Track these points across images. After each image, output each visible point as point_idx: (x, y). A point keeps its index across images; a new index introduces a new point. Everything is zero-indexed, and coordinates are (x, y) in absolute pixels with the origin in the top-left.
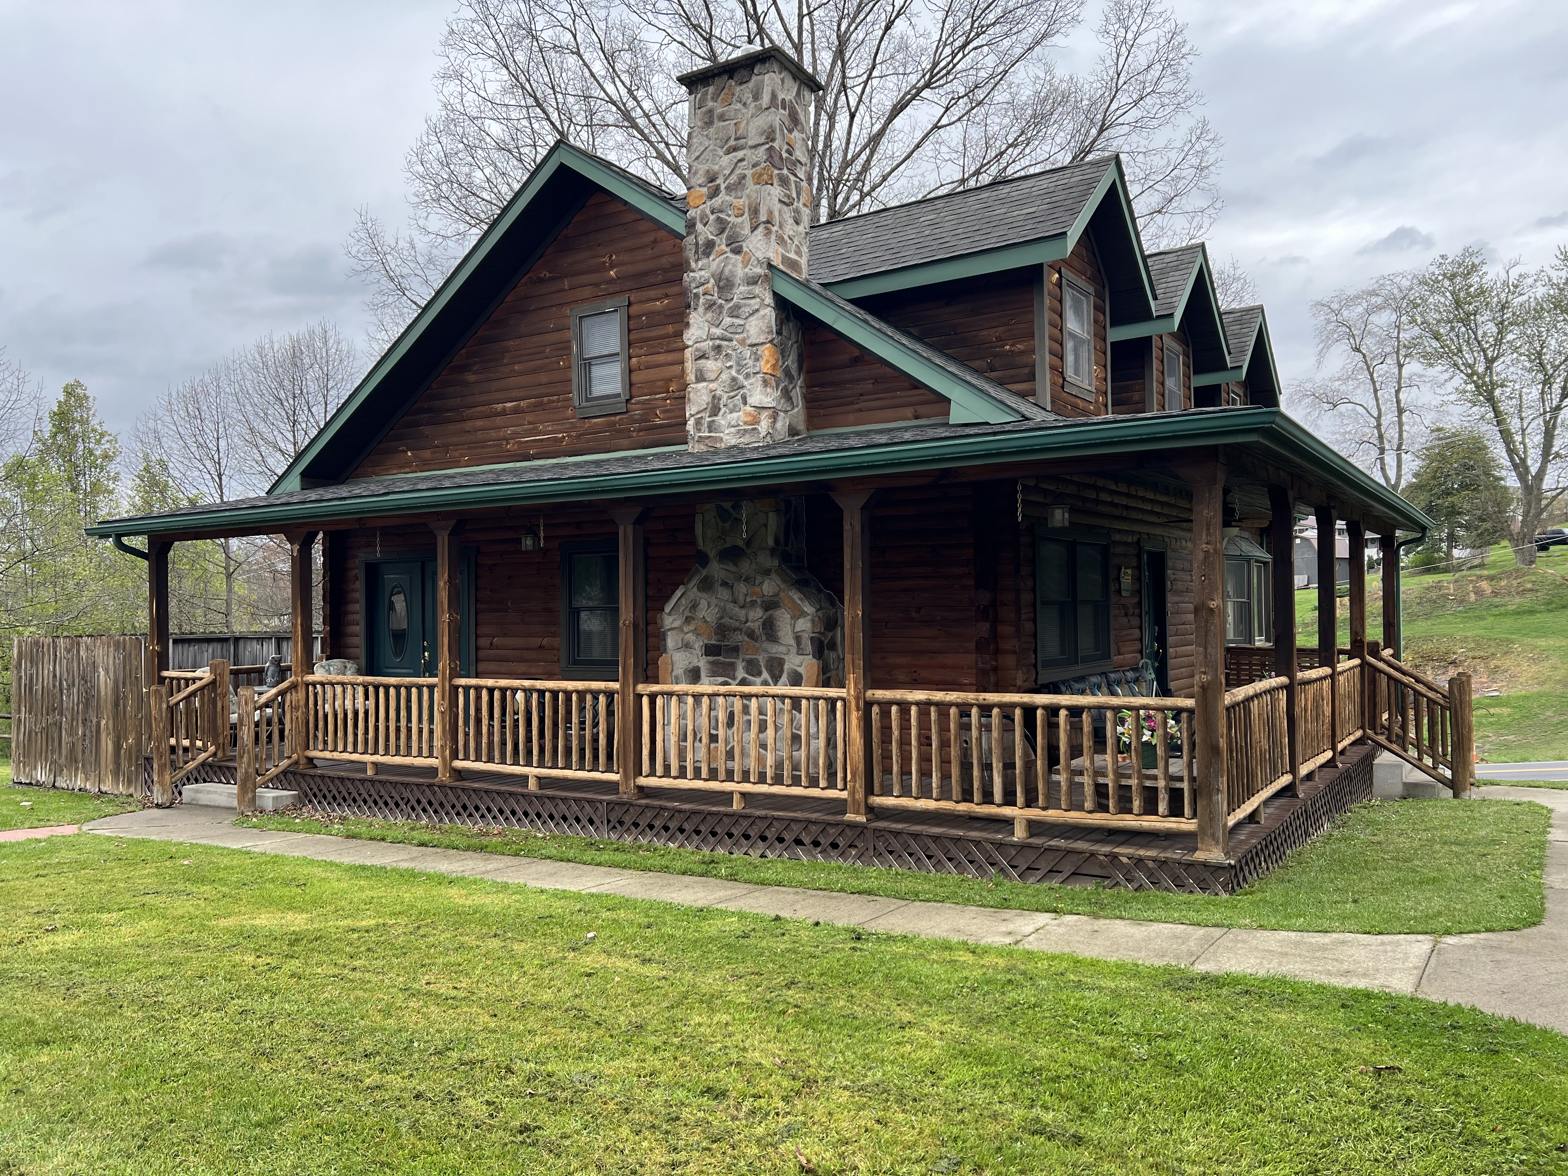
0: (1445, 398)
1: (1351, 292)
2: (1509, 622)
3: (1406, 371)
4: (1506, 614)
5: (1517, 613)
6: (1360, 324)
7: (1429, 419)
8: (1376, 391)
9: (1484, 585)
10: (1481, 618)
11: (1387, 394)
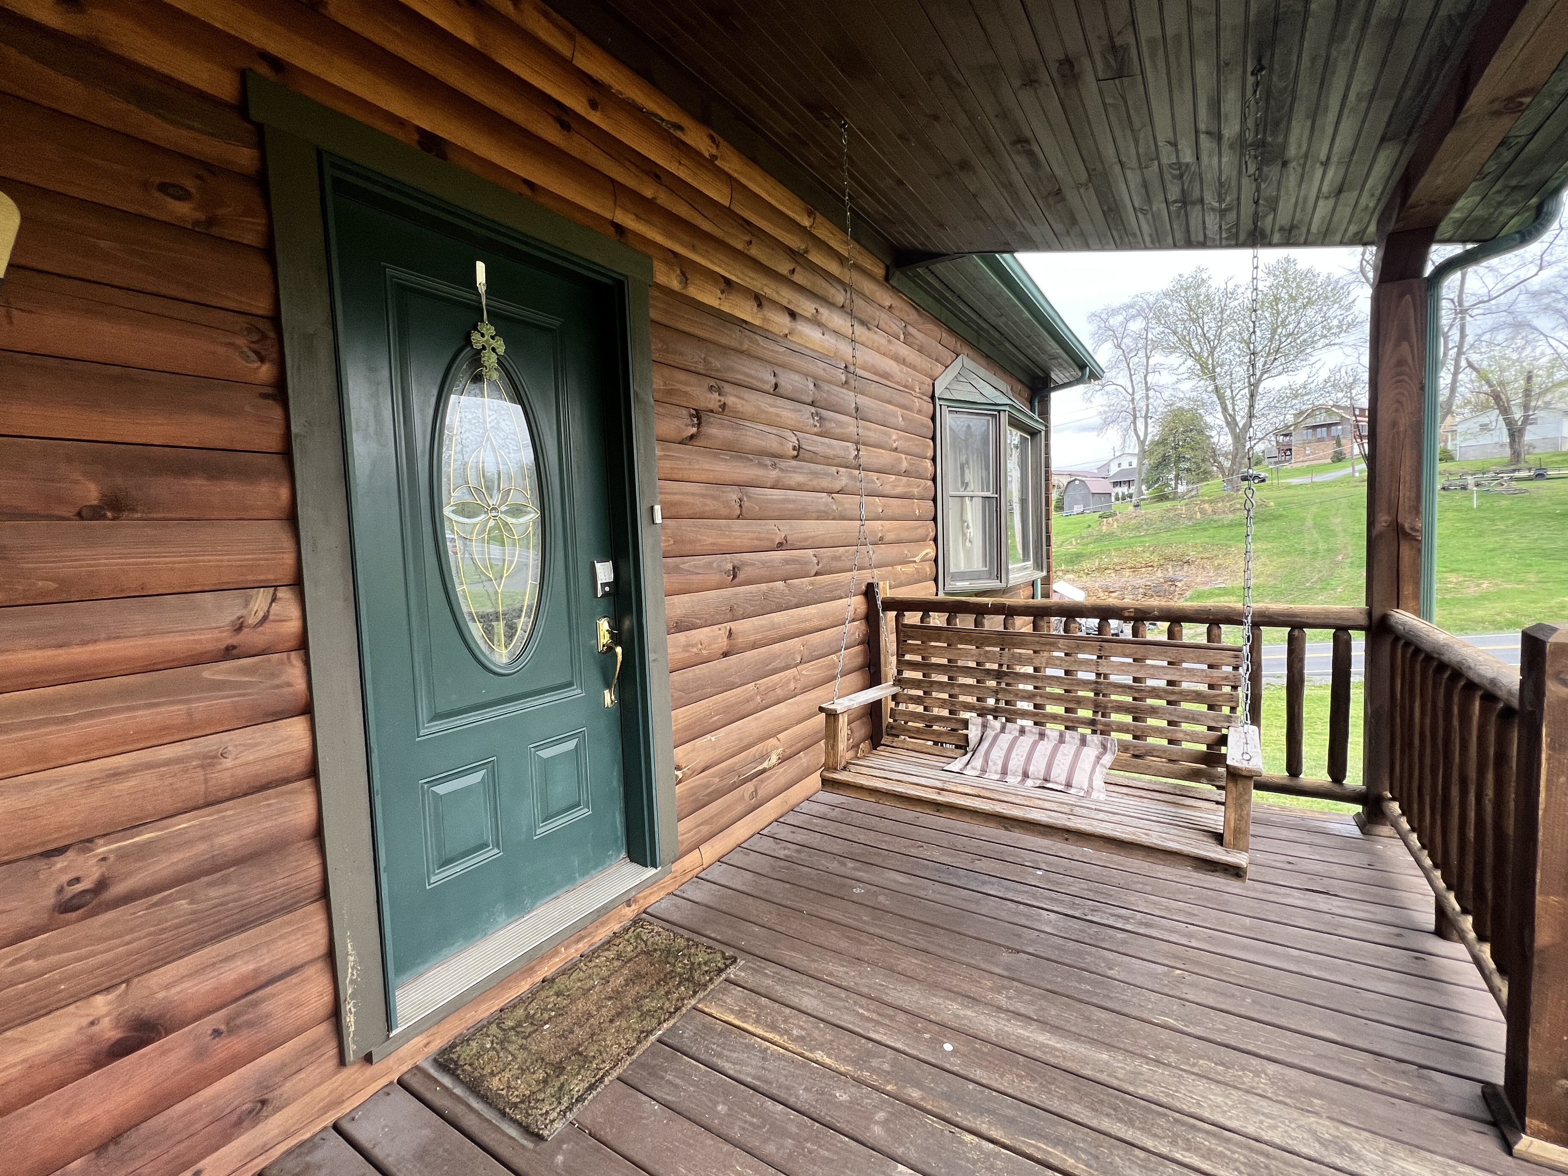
0: (1180, 377)
1: (1115, 305)
2: (1225, 532)
3: (1152, 361)
4: (1223, 526)
5: (1230, 526)
6: (1121, 330)
7: (1166, 395)
8: (1131, 375)
9: (1207, 506)
10: (1205, 530)
11: (1137, 378)
